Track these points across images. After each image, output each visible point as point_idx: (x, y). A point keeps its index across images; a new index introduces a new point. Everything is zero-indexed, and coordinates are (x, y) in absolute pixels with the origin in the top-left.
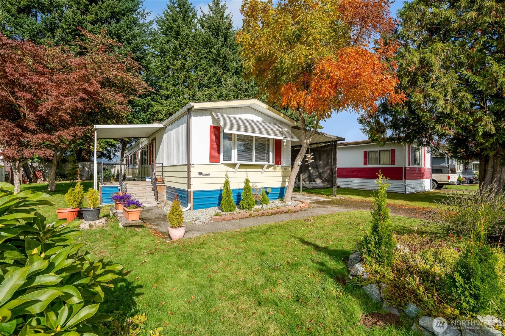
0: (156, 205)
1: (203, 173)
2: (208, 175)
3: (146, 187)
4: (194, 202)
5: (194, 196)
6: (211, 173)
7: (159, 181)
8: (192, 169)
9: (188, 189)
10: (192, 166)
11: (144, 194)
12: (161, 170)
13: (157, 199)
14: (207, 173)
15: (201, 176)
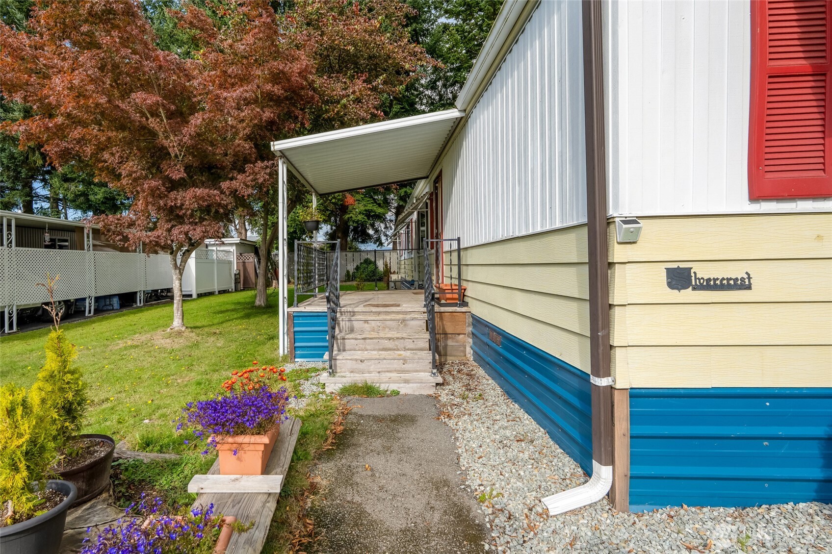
0: (432, 392)
1: (703, 272)
2: (743, 285)
3: (408, 317)
4: (634, 459)
5: (634, 419)
6: (759, 274)
7: (448, 296)
8: (618, 253)
9: (597, 373)
10: (616, 233)
11: (397, 343)
12: (455, 261)
13: (439, 366)
14: (735, 272)
15: (688, 294)
